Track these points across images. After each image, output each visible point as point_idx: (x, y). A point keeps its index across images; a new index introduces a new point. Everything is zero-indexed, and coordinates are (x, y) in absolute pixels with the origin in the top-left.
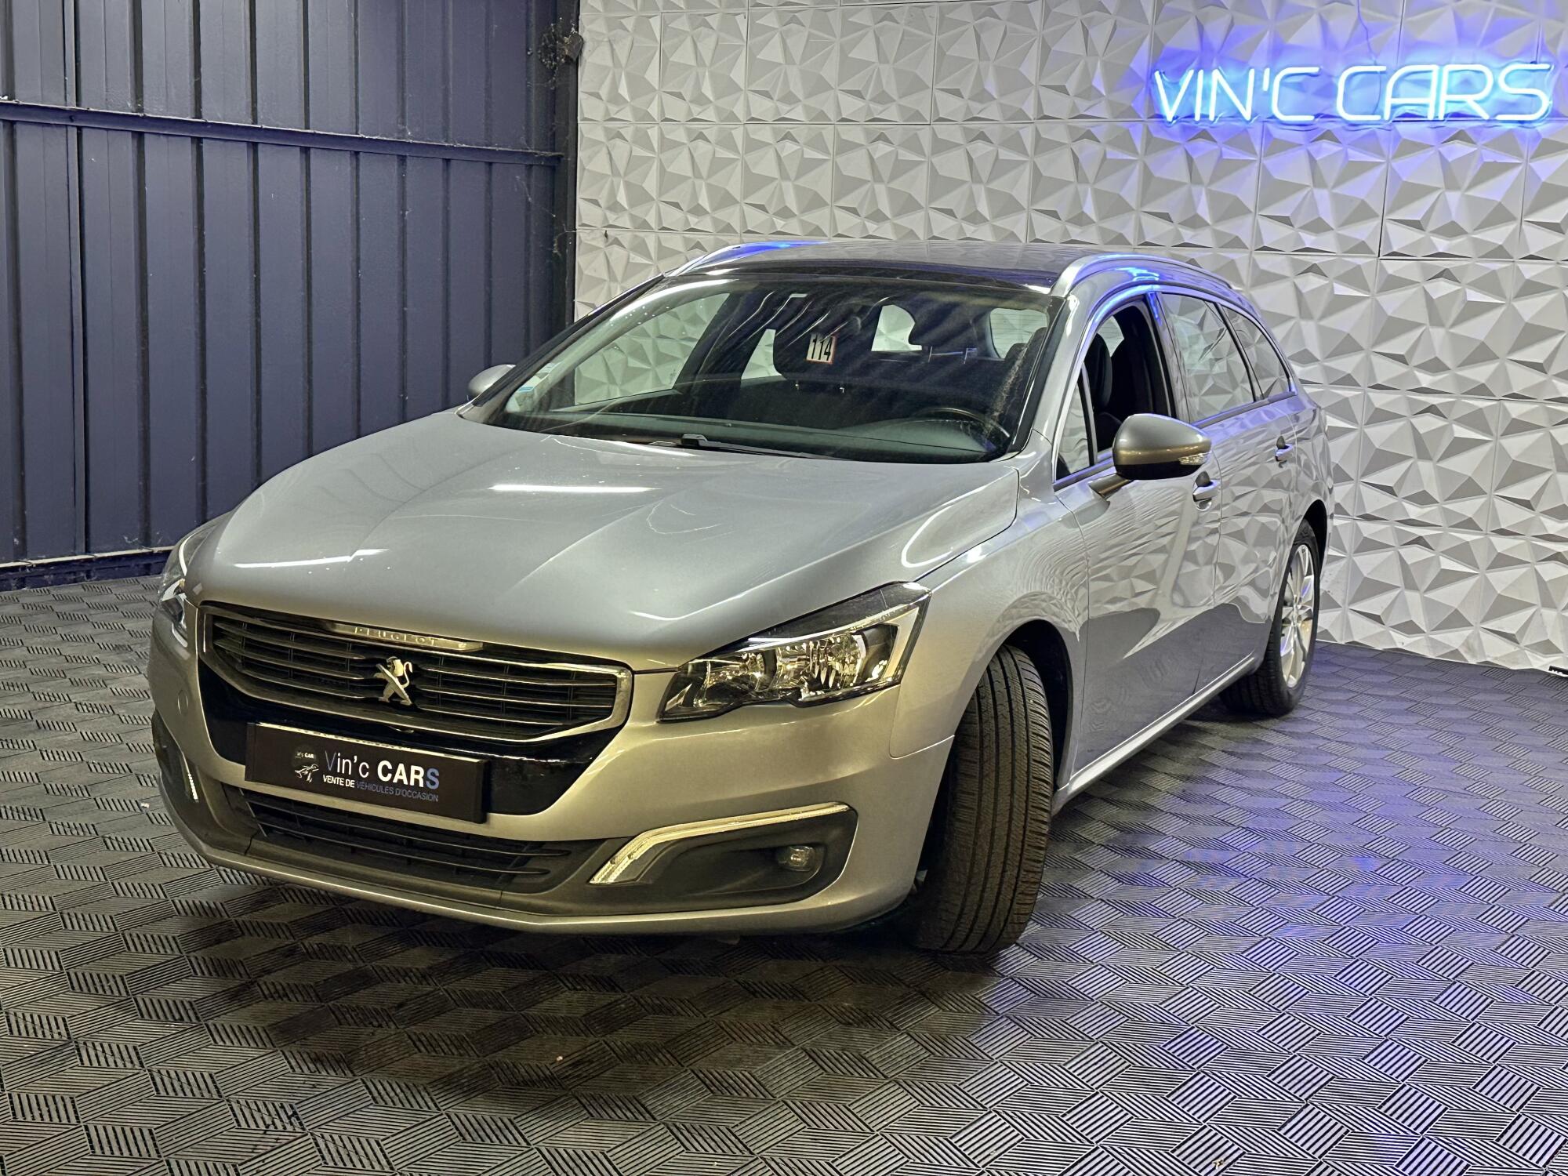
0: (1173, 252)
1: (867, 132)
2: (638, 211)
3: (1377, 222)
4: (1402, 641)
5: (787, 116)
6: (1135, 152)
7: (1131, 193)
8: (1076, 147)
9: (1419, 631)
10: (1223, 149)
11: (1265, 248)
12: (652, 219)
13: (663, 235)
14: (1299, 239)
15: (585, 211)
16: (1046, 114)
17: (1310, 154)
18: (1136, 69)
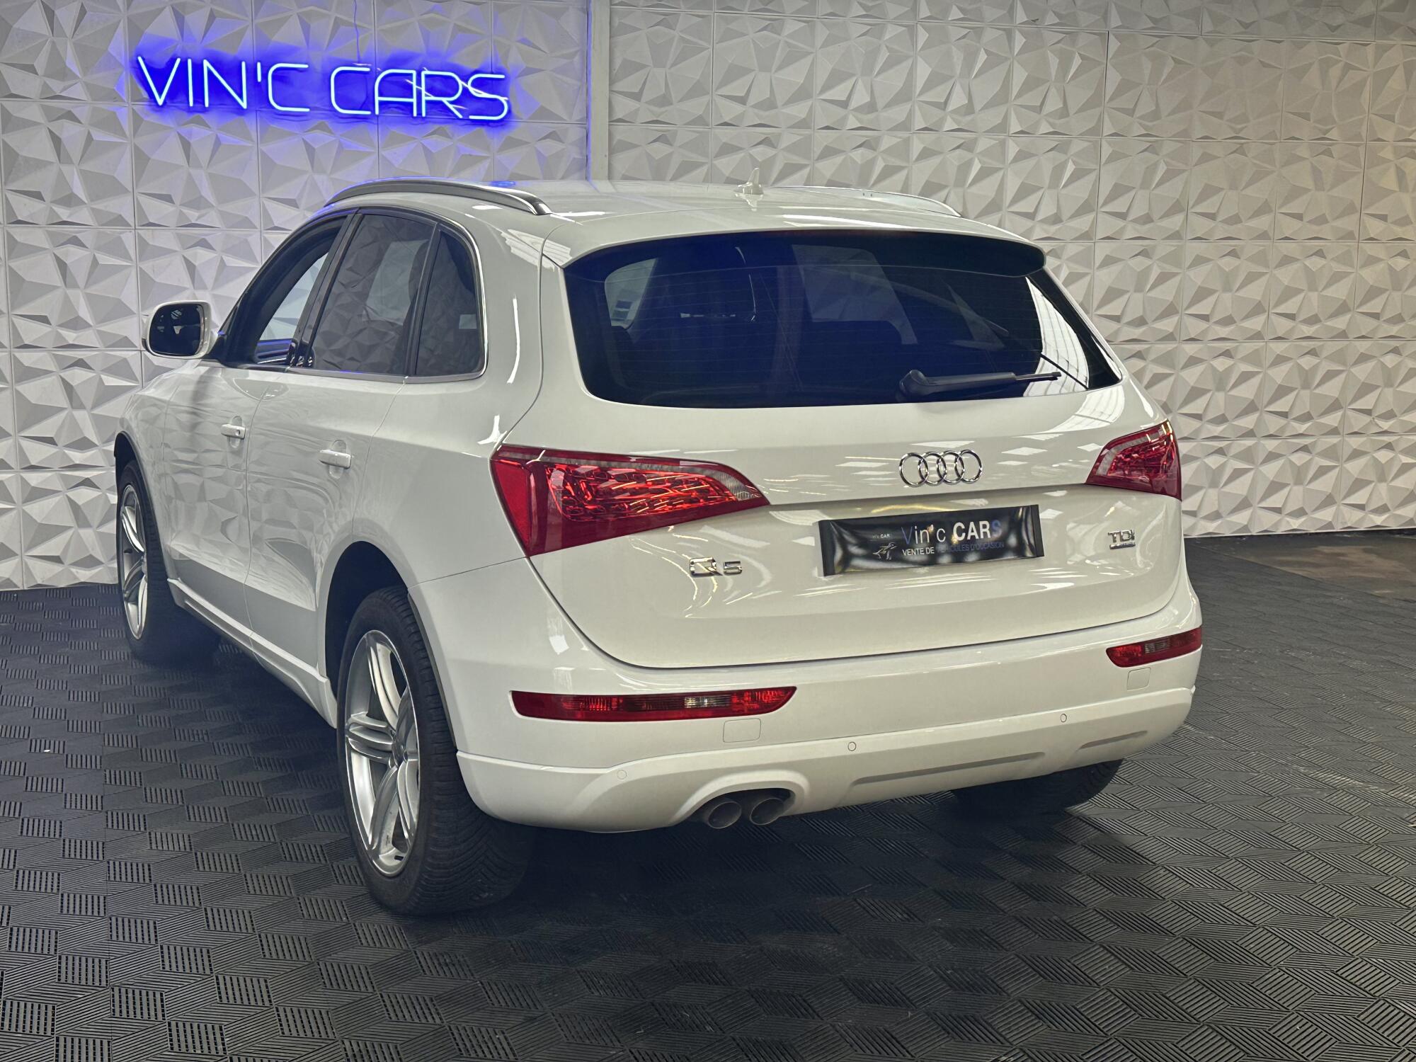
0: (177, 231)
6: (123, 135)
7: (123, 173)
8: (55, 127)
10: (220, 135)
11: (275, 228)
16: (13, 92)
17: (306, 143)
18: (114, 54)
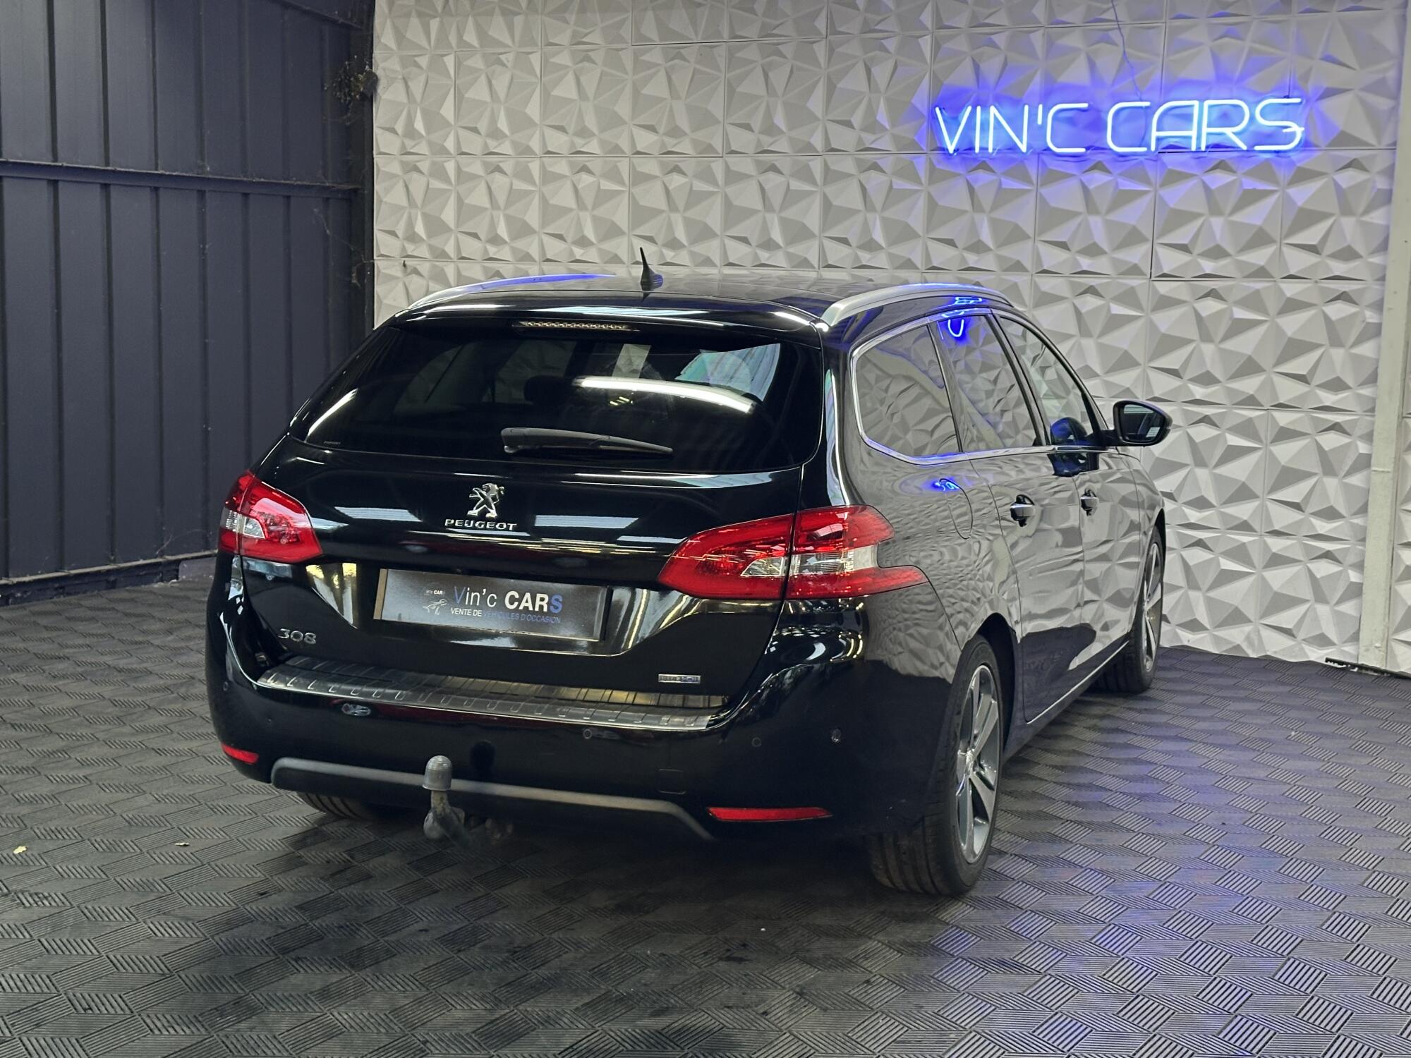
0: (959, 275)
1: (662, 164)
2: (436, 242)
3: (1148, 246)
4: (1189, 639)
5: (581, 150)
6: (921, 183)
7: (917, 220)
8: (863, 177)
9: (1201, 628)
10: (1003, 179)
11: (1045, 271)
12: (450, 249)
13: (463, 265)
14: (1077, 263)
15: (383, 244)
16: (833, 146)
17: (1082, 183)
18: (919, 106)
